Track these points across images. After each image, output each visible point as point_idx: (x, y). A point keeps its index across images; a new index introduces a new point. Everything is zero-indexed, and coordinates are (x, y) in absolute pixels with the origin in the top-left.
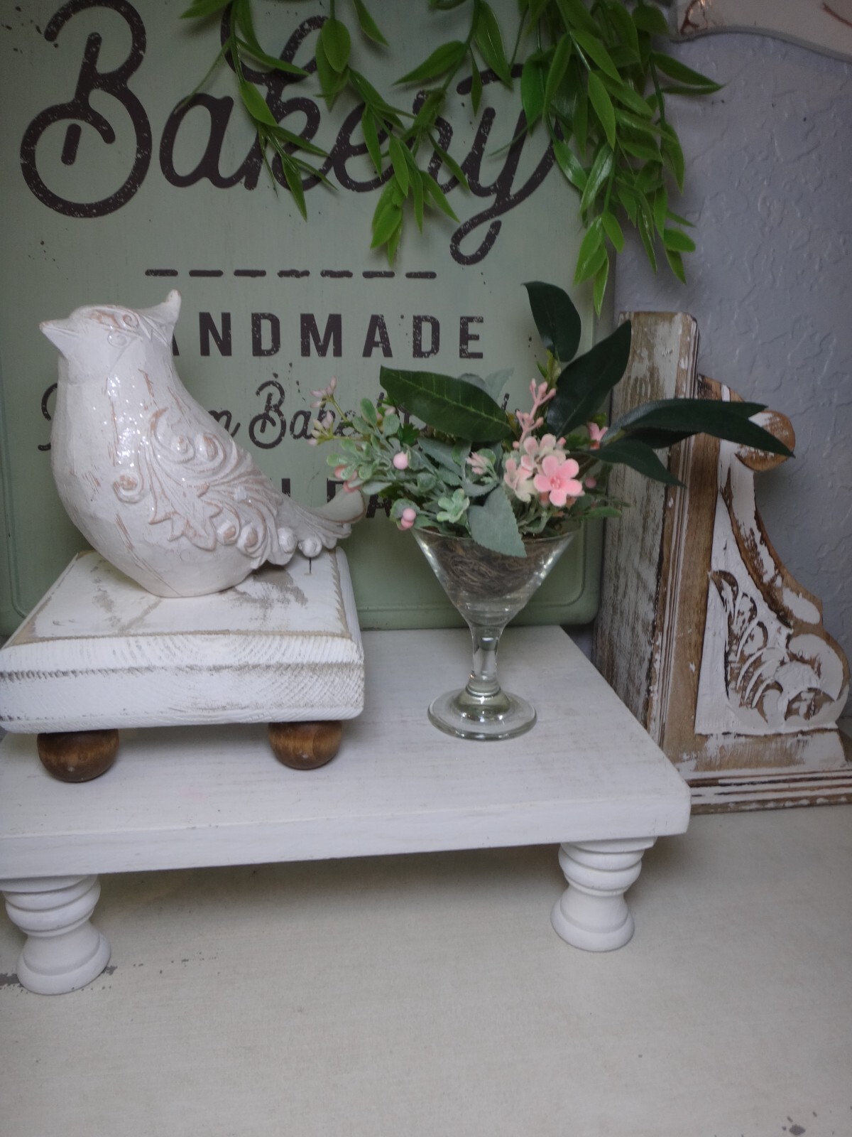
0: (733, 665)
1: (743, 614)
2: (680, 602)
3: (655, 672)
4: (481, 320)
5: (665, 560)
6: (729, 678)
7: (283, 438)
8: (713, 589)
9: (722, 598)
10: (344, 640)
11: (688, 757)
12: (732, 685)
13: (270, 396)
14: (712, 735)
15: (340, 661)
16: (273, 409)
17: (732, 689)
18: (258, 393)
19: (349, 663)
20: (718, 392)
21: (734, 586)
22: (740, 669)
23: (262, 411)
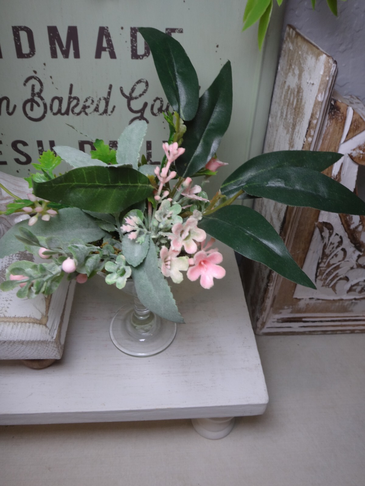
0: (321, 269)
1: (333, 244)
2: (295, 238)
3: (272, 277)
4: (181, 31)
5: (287, 222)
6: (318, 274)
7: (46, 115)
8: (317, 231)
9: (322, 236)
10: (41, 326)
11: (288, 308)
12: (319, 278)
13: (33, 86)
14: (303, 299)
15: (38, 339)
16: (37, 95)
17: (319, 279)
18: (25, 85)
19: (45, 341)
20: (344, 113)
21: (331, 230)
22: (326, 270)
23: (29, 97)
